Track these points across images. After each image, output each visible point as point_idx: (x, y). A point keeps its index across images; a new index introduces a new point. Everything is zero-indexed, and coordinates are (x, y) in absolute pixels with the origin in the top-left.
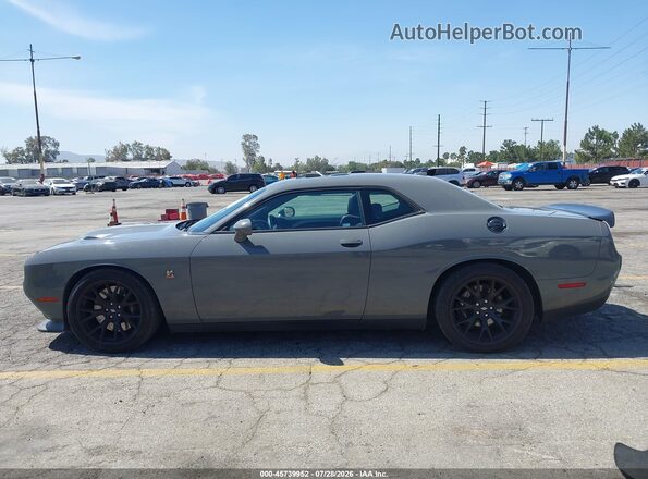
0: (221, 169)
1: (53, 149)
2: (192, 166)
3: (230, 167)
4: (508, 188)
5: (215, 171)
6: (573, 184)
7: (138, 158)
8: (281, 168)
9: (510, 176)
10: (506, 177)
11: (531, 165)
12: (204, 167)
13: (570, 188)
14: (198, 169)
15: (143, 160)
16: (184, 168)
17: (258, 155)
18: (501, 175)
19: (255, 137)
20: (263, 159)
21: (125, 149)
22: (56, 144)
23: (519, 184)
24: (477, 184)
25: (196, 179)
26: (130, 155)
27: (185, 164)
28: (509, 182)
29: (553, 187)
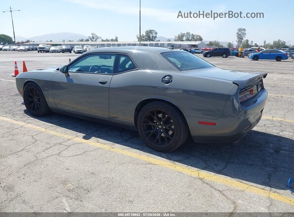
1: (155, 35)
2: (211, 44)
3: (230, 45)
7: (188, 40)
8: (257, 46)
12: (217, 44)
14: (214, 46)
15: (190, 41)
16: (208, 45)
17: (245, 39)
19: (244, 30)
20: (247, 41)
21: (183, 35)
22: (156, 33)
26: (184, 38)
27: (208, 43)
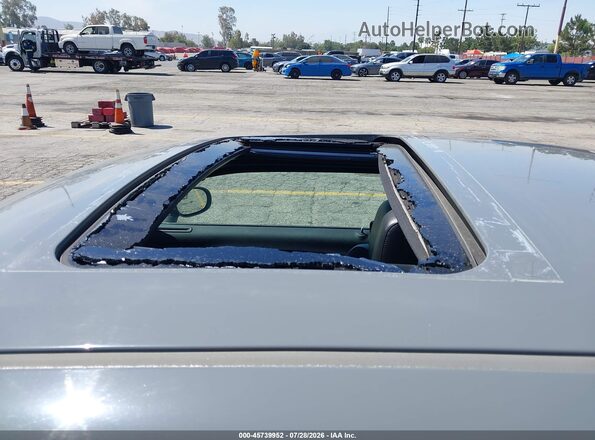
0: (199, 42)
1: (30, 12)
2: (169, 38)
3: (207, 41)
4: (499, 81)
5: (193, 44)
8: (257, 44)
9: (503, 68)
10: (499, 69)
11: (528, 57)
12: (181, 39)
14: (176, 42)
16: (162, 40)
17: (234, 29)
18: (493, 67)
19: (232, 10)
20: (239, 33)
21: (103, 17)
22: (34, 9)
23: (512, 78)
24: (463, 74)
25: (172, 52)
27: (163, 36)
28: (502, 75)
29: (547, 82)
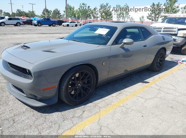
4: (36, 25)
6: (54, 25)
10: (35, 22)
11: (42, 19)
13: (53, 26)
23: (39, 25)
29: (48, 26)
